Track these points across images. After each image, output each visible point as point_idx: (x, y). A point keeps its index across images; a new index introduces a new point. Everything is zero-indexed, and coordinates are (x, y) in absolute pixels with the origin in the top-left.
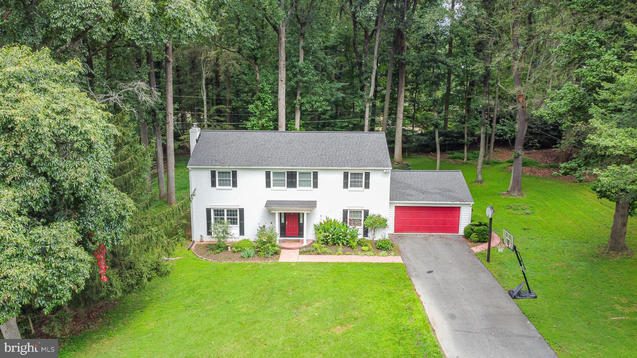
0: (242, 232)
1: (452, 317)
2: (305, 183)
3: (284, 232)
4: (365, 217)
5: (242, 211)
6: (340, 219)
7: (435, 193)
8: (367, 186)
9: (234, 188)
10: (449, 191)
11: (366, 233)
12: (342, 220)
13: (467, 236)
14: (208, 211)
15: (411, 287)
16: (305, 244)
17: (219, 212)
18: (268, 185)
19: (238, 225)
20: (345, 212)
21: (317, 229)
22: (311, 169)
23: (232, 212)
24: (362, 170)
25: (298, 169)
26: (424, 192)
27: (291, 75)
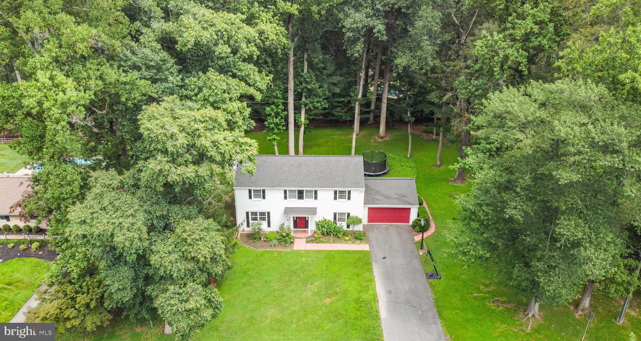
0: (269, 225)
1: (390, 292)
2: (309, 197)
3: (296, 225)
4: (348, 217)
5: (269, 213)
6: (331, 218)
7: (395, 199)
8: (349, 198)
9: (264, 200)
10: (404, 196)
11: (348, 227)
12: (333, 221)
13: (414, 226)
14: (247, 213)
15: (370, 270)
16: (310, 234)
17: (254, 214)
18: (286, 198)
19: (267, 221)
20: (335, 214)
21: (317, 224)
22: (314, 189)
23: (262, 214)
24: (347, 189)
25: (304, 189)
26: (388, 198)
27: (297, 82)
